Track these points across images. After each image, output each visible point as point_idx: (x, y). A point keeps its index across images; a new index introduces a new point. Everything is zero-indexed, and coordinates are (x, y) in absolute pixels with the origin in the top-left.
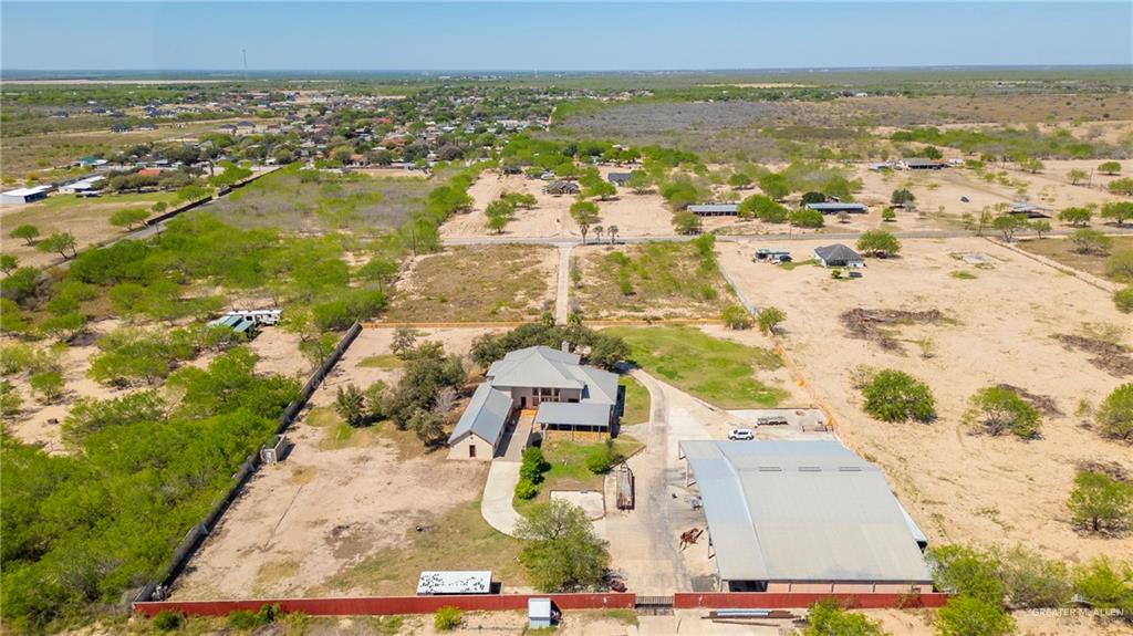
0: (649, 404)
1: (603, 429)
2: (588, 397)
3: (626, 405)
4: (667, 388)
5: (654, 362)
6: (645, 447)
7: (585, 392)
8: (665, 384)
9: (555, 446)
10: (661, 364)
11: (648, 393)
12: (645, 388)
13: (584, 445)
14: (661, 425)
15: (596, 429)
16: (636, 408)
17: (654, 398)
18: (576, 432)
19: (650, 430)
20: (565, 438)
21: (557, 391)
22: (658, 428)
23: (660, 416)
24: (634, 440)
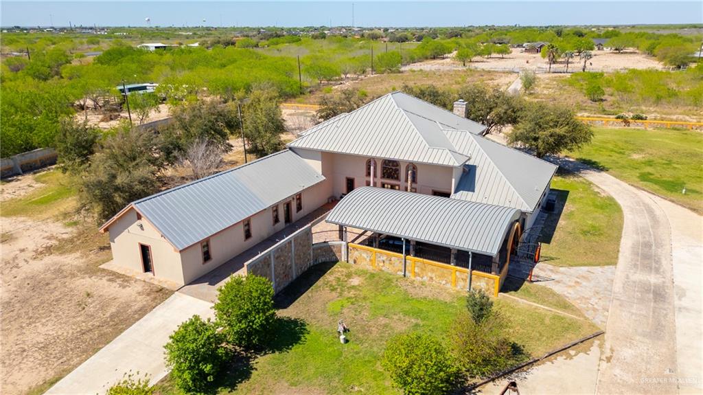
0: (620, 229)
1: (481, 262)
2: (471, 188)
3: (562, 222)
4: (663, 206)
5: (634, 166)
6: (599, 334)
7: (467, 177)
8: (657, 199)
9: (355, 281)
10: (649, 169)
11: (618, 209)
12: (611, 199)
13: (426, 292)
14: (653, 279)
15: (462, 257)
16: (585, 233)
17: (631, 221)
18: (411, 258)
19: (618, 287)
20: (387, 268)
21: (413, 167)
22: (646, 288)
23: (648, 257)
24: (565, 306)
